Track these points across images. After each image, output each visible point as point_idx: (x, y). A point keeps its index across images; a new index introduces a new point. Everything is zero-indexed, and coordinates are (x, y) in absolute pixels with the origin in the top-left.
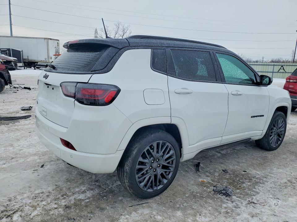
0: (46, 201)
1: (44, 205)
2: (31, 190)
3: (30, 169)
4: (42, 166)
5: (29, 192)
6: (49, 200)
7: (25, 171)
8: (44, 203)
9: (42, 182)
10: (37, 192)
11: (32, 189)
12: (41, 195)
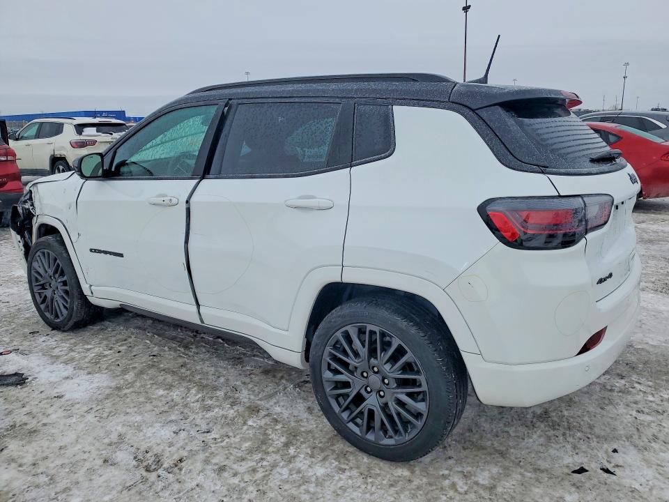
0: (645, 398)
1: (653, 396)
2: (658, 428)
3: (620, 485)
4: (582, 470)
5: (664, 427)
6: (639, 398)
7: (637, 486)
8: (651, 398)
9: (622, 432)
10: (649, 418)
11: (654, 429)
12: (646, 410)
